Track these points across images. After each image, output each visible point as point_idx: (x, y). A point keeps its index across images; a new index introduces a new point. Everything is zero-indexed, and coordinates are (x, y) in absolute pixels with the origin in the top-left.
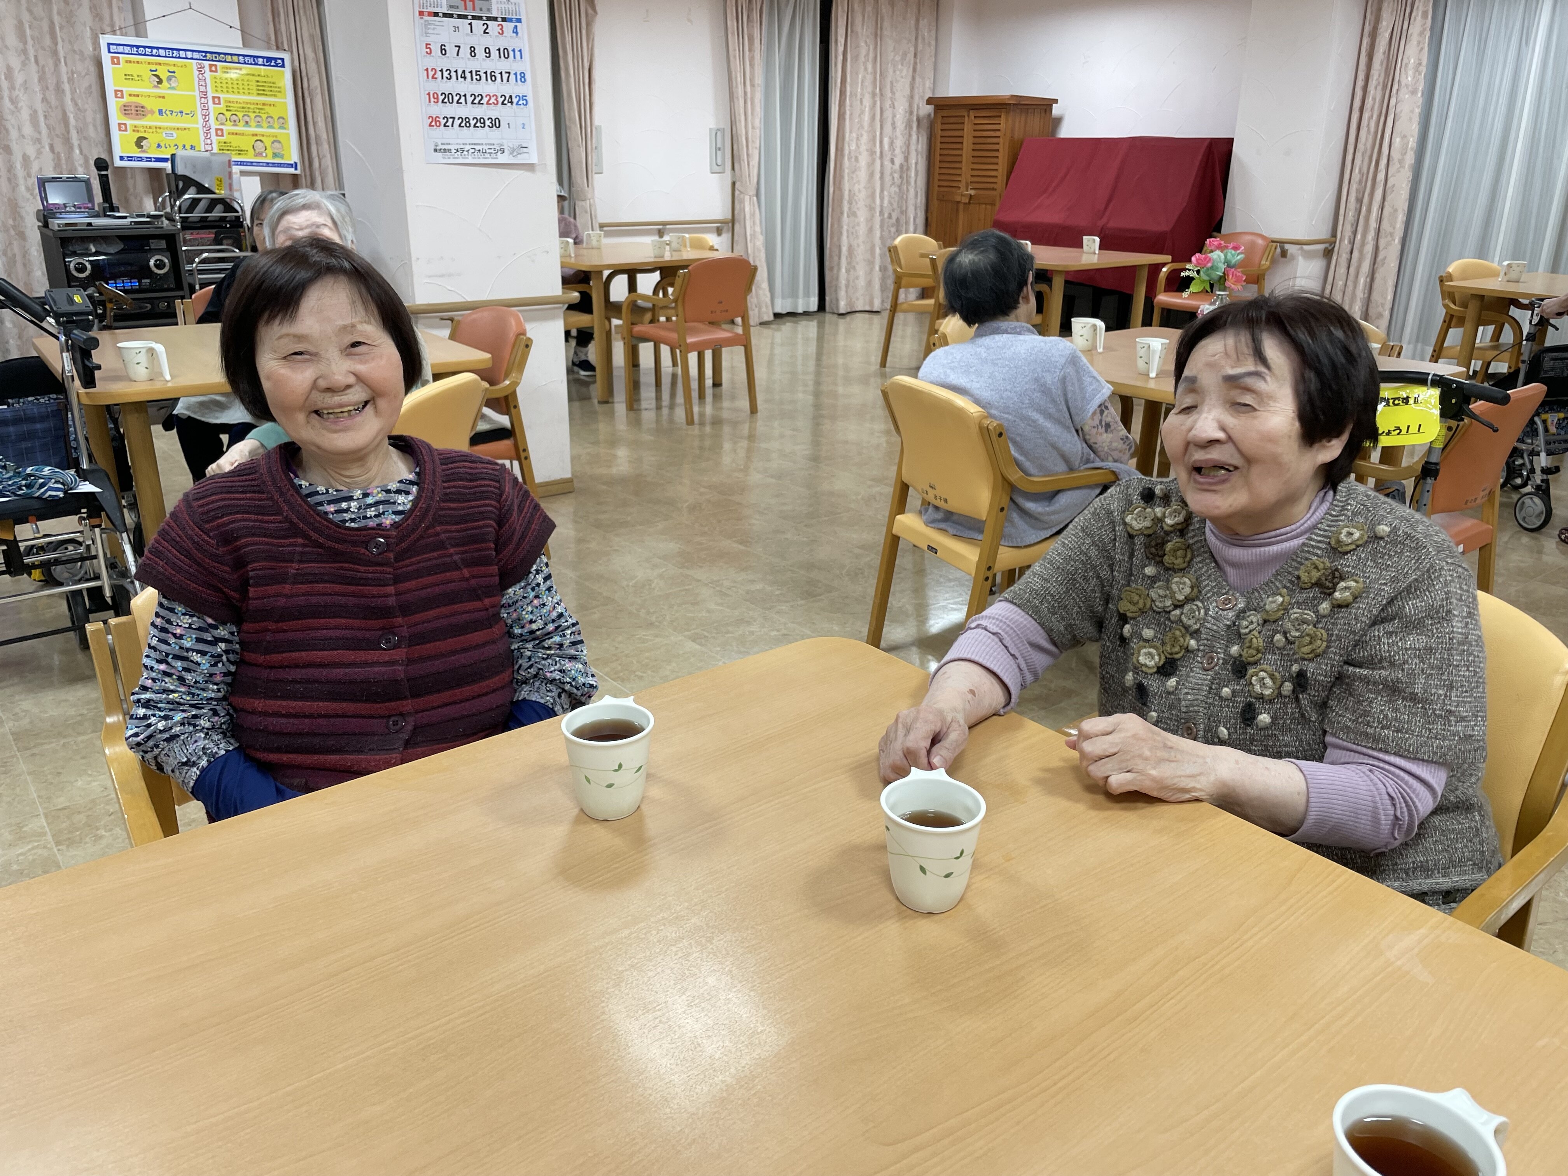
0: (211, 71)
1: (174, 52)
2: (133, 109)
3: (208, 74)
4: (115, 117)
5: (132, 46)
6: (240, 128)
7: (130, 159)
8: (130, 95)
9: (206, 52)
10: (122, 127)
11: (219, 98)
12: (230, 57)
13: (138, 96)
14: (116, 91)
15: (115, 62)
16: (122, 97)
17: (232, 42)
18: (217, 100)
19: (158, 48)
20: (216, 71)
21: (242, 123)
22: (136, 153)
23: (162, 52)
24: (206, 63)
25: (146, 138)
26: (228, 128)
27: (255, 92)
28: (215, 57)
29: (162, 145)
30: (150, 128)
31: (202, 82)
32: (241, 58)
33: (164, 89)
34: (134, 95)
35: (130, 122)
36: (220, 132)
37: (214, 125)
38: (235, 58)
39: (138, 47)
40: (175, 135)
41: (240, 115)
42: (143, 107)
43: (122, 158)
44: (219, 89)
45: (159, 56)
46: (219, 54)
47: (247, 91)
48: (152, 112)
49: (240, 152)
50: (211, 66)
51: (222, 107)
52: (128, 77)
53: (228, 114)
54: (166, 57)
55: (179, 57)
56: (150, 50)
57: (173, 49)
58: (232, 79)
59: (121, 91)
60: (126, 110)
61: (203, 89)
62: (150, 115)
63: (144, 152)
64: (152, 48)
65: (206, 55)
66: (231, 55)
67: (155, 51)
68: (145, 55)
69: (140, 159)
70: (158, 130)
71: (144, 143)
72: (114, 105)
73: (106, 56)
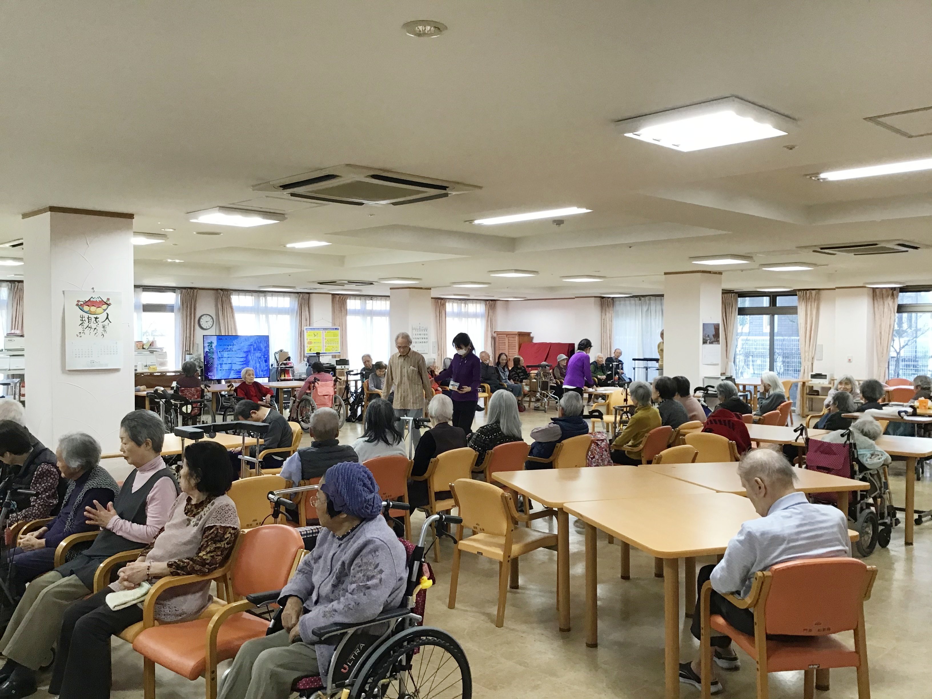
1: (318, 329)
2: (310, 342)
3: (324, 333)
4: (306, 344)
6: (329, 345)
8: (309, 339)
10: (307, 347)
13: (311, 339)
14: (307, 339)
15: (307, 332)
17: (330, 325)
18: (325, 339)
20: (327, 332)
22: (310, 352)
25: (312, 348)
26: (327, 345)
27: (333, 337)
28: (325, 329)
29: (314, 350)
30: (312, 346)
31: (323, 335)
33: (316, 338)
35: (309, 345)
36: (326, 346)
37: (325, 345)
39: (311, 328)
40: (317, 348)
43: (306, 354)
44: (326, 336)
46: (327, 328)
48: (313, 343)
49: (329, 350)
52: (309, 335)
53: (327, 342)
54: (316, 330)
58: (329, 333)
60: (308, 343)
61: (323, 337)
66: (330, 328)
68: (312, 330)
70: (314, 347)
71: (311, 350)
72: (306, 342)
73: (305, 331)
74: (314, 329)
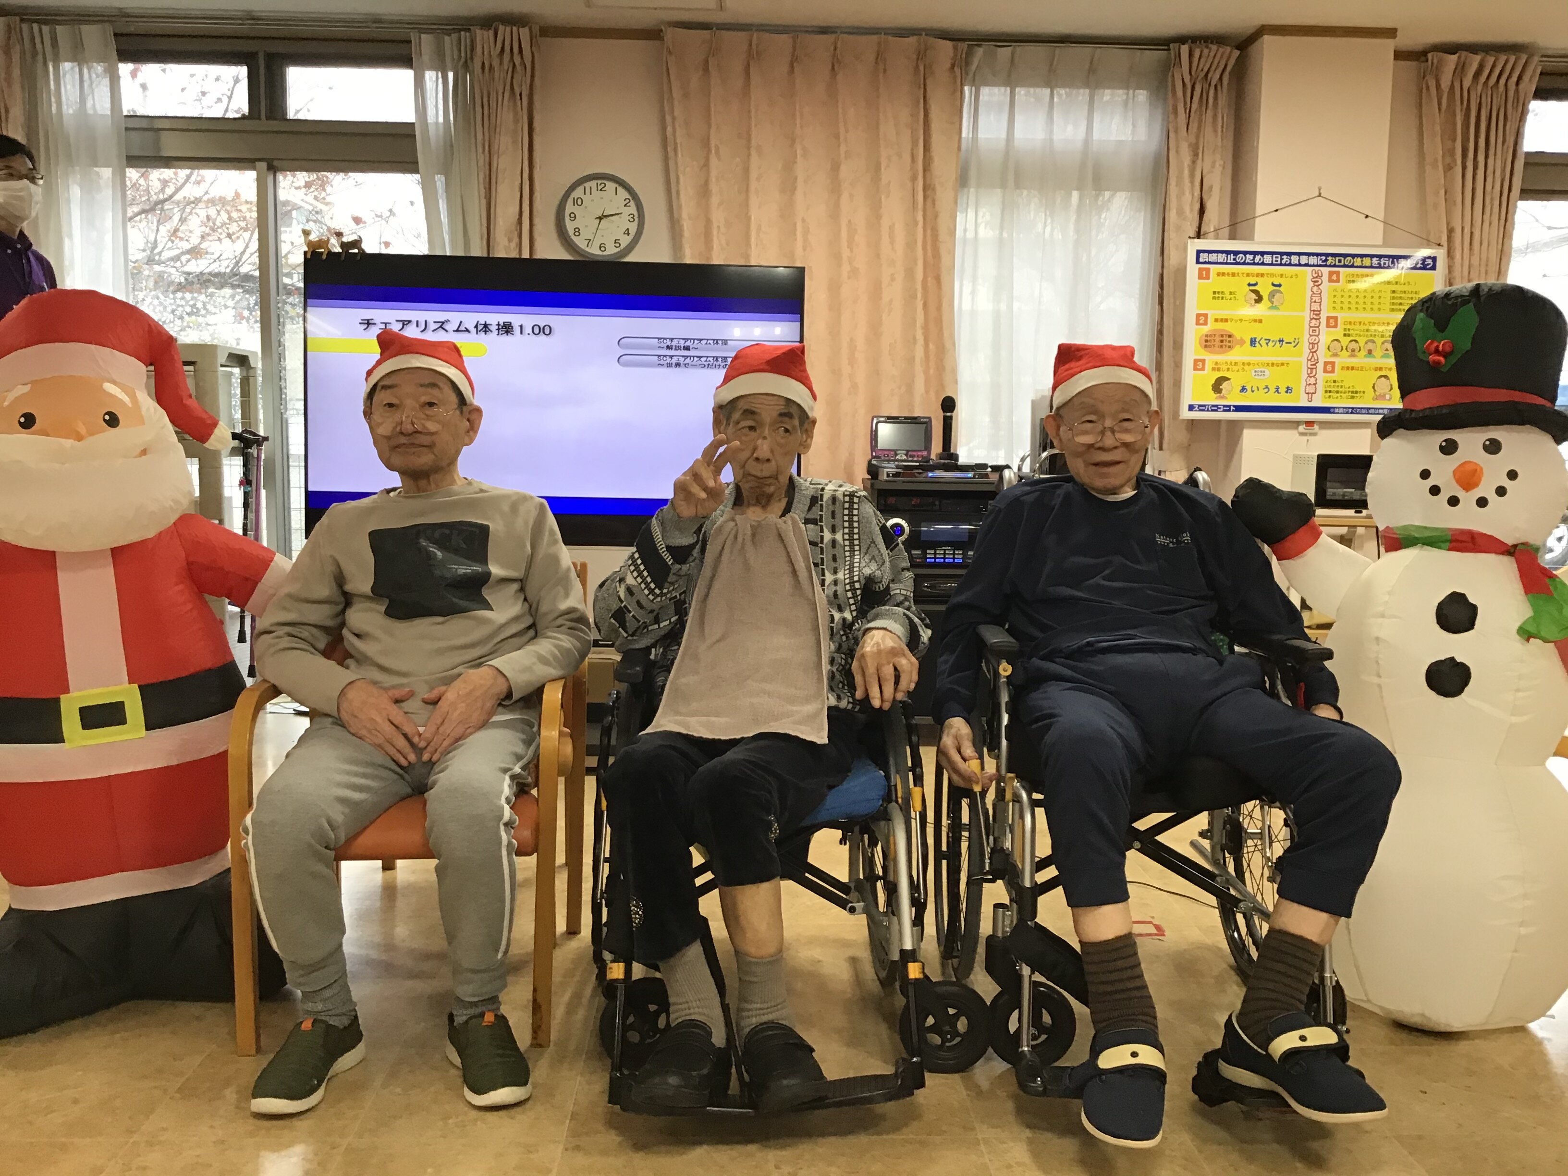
0: (1330, 281)
1: (1283, 258)
2: (1218, 339)
3: (1326, 286)
4: (1192, 349)
5: (1228, 253)
6: (1360, 360)
7: (1202, 408)
8: (1216, 320)
9: (1327, 255)
10: (1199, 365)
11: (1336, 318)
12: (1359, 259)
13: (1226, 320)
14: (1198, 316)
15: (1204, 275)
16: (1205, 323)
17: (1368, 238)
18: (1332, 322)
19: (1263, 254)
20: (1338, 281)
21: (1364, 352)
22: (1212, 399)
23: (1267, 259)
24: (1325, 271)
25: (1226, 379)
26: (1343, 360)
27: (1388, 307)
28: (1339, 260)
29: (1248, 388)
30: (1236, 364)
31: (1316, 297)
32: (1374, 259)
33: (1261, 310)
34: (1222, 320)
35: (1210, 358)
37: (1323, 356)
38: (1367, 262)
39: (1236, 253)
40: (1267, 373)
41: (1362, 341)
42: (1230, 336)
43: (1191, 408)
44: (1338, 306)
45: (1263, 264)
46: (1345, 256)
47: (1376, 307)
48: (1242, 342)
49: (1354, 394)
50: (1331, 274)
51: (1338, 333)
52: (1217, 295)
53: (1345, 341)
54: (1272, 264)
55: (1290, 265)
56: (1250, 257)
57: (1282, 254)
58: (1358, 290)
59: (1206, 316)
60: (1207, 343)
61: (1315, 307)
62: (1237, 348)
63: (1223, 398)
64: (1255, 253)
65: (1326, 259)
66: (1362, 256)
67: (1258, 258)
68: (1244, 263)
69: (1215, 408)
70: (1246, 367)
71: (1224, 386)
72: (1192, 335)
73: (1192, 269)
74: (1257, 257)
